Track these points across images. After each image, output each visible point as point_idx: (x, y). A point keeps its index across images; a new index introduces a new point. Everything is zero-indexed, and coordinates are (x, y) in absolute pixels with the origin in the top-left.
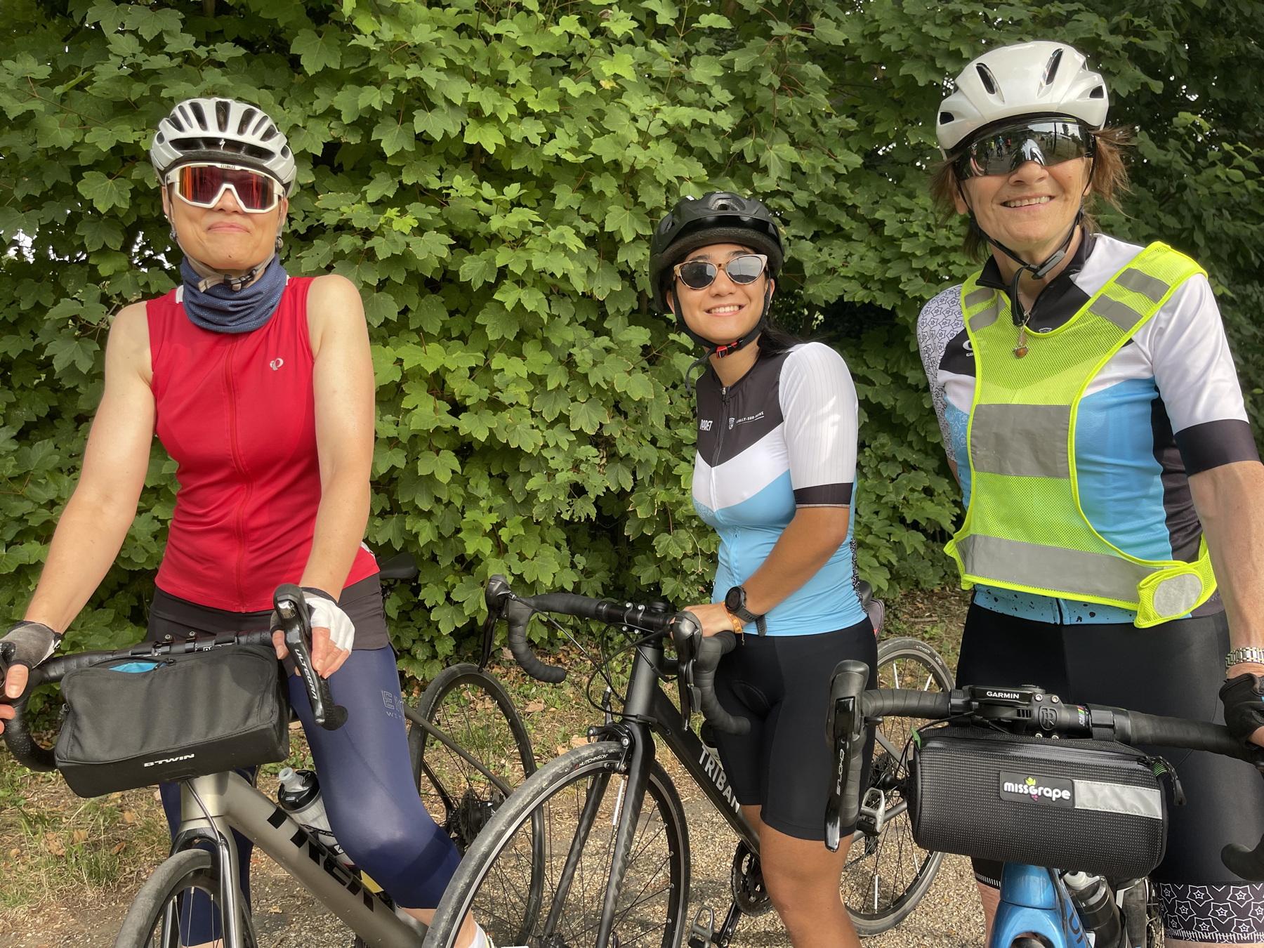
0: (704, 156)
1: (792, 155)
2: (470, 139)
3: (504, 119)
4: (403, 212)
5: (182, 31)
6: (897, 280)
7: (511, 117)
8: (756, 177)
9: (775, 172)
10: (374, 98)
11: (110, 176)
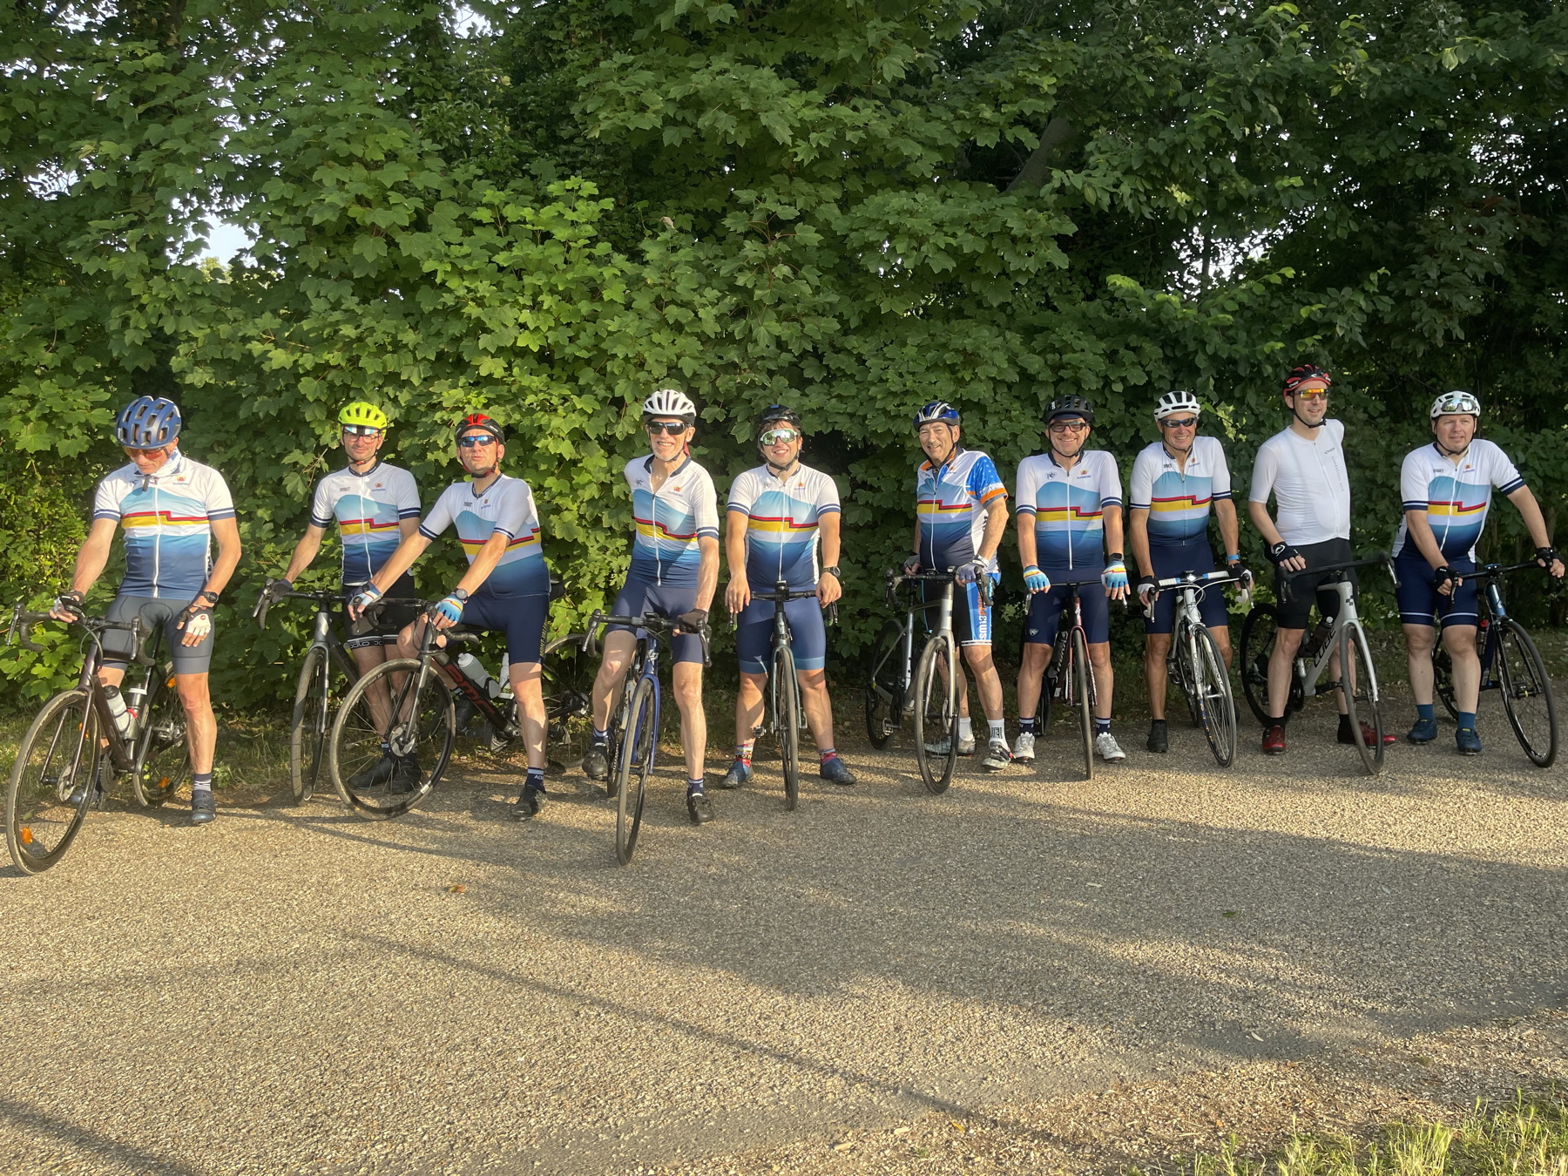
0: (703, 338)
1: (777, 329)
2: (521, 343)
3: (544, 328)
4: (479, 394)
5: (353, 295)
6: (865, 418)
7: (550, 328)
8: (750, 347)
9: (762, 344)
10: (456, 329)
11: (316, 378)
